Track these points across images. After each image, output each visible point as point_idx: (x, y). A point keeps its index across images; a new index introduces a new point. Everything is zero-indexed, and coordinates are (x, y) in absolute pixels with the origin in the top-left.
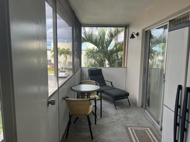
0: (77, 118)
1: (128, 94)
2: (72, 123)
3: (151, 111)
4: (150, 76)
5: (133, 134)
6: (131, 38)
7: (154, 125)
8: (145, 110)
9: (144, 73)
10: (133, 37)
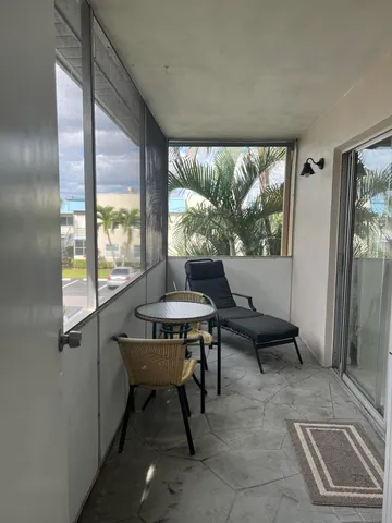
0: (153, 394)
1: (294, 332)
2: (138, 410)
3: (361, 380)
4: (356, 281)
5: (308, 440)
6: (302, 174)
7: (366, 415)
8: (345, 376)
9: (341, 270)
10: (308, 170)
